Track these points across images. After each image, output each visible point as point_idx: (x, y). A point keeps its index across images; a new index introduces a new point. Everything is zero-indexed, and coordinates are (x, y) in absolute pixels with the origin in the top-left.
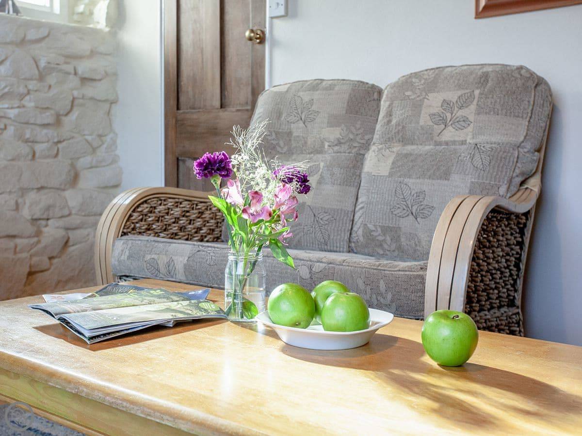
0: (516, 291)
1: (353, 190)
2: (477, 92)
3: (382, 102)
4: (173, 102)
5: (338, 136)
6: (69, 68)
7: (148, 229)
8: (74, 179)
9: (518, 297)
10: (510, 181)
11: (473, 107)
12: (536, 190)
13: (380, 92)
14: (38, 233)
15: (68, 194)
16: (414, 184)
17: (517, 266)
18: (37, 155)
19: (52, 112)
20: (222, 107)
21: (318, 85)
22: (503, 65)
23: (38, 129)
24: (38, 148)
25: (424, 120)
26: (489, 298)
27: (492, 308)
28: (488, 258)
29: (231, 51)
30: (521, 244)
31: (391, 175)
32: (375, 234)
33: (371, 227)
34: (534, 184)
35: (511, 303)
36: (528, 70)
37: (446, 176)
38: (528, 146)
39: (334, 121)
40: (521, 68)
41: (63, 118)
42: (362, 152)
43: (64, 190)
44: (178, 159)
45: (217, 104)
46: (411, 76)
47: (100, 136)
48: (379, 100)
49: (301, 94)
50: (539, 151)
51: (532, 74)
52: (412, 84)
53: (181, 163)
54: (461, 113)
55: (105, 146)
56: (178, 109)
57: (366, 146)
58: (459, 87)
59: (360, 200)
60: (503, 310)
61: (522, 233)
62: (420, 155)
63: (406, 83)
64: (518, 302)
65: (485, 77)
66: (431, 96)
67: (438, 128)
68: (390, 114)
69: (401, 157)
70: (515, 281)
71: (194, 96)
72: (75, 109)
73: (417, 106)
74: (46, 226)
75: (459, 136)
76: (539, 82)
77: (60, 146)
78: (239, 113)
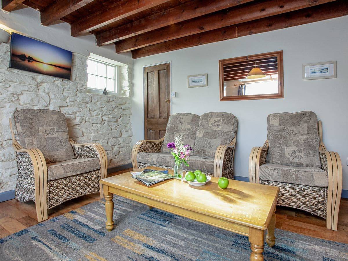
0: (231, 164)
1: (194, 140)
2: (222, 119)
3: (200, 120)
4: (146, 116)
5: (190, 127)
6: (120, 107)
7: (144, 150)
8: (121, 135)
9: (232, 165)
10: (230, 140)
11: (221, 122)
12: (235, 141)
13: (199, 117)
14: (113, 149)
15: (120, 139)
16: (209, 140)
17: (232, 159)
18: (112, 129)
19: (116, 118)
20: (159, 118)
21: (184, 114)
22: (227, 113)
23: (113, 123)
24: (112, 127)
25: (210, 125)
26: (226, 167)
27: (227, 169)
28: (226, 158)
29: (162, 104)
30: (232, 154)
31: (203, 137)
32: (199, 151)
33: (198, 149)
34: (234, 140)
35: (231, 167)
36: (232, 115)
37: (216, 138)
38: (233, 132)
39: (188, 124)
40: (231, 114)
41: (118, 120)
42: (195, 131)
43: (119, 138)
44: (148, 130)
46: (207, 114)
47: (127, 124)
48: (199, 119)
49: (180, 116)
50: (235, 133)
51: (233, 115)
52: (207, 116)
53: (149, 131)
54: (218, 124)
55: (128, 126)
56: (148, 117)
57: (197, 130)
58: (218, 117)
59: (195, 143)
60: (229, 169)
61: (232, 151)
62: (209, 133)
63: (205, 115)
64: (232, 167)
65: (223, 115)
66: (211, 119)
67: (213, 127)
68: (202, 123)
69: (205, 133)
70: (231, 162)
71: (152, 115)
72: (121, 117)
73: (208, 121)
74: (115, 147)
75: (218, 129)
76: (235, 117)
77: (118, 127)
78: (164, 119)
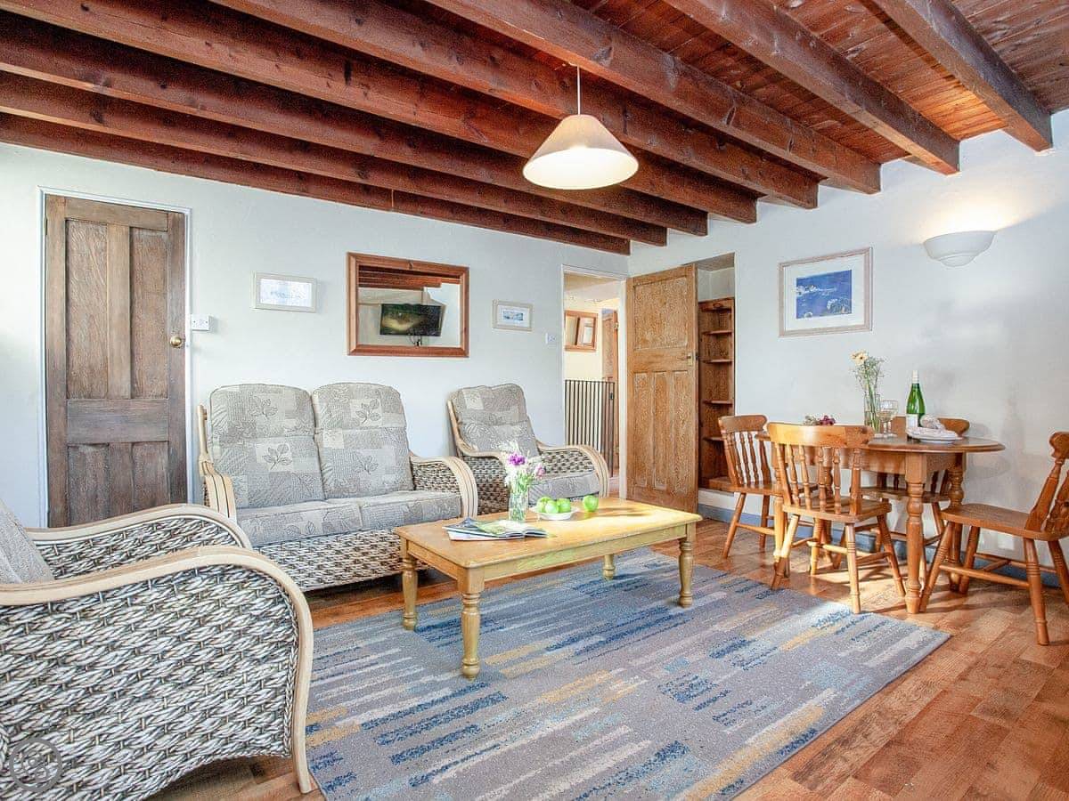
2: (379, 400)
4: (60, 389)
5: (295, 424)
13: (310, 395)
20: (132, 398)
25: (352, 415)
31: (346, 448)
32: (344, 484)
42: (311, 434)
44: (68, 446)
45: (128, 394)
53: (71, 450)
54: (373, 411)
56: (67, 396)
57: (313, 430)
58: (366, 397)
66: (352, 401)
67: (362, 420)
69: (346, 436)
